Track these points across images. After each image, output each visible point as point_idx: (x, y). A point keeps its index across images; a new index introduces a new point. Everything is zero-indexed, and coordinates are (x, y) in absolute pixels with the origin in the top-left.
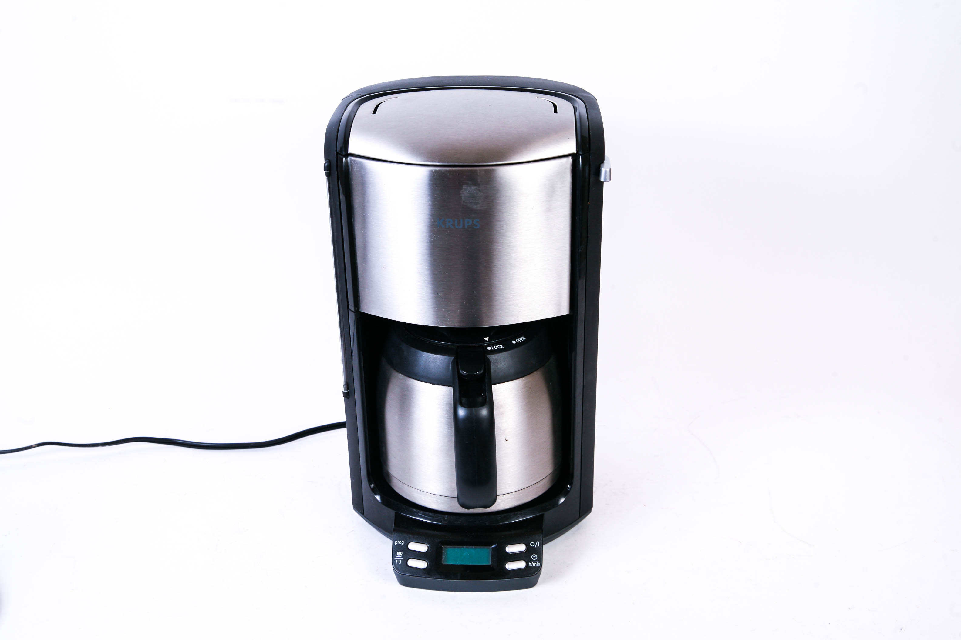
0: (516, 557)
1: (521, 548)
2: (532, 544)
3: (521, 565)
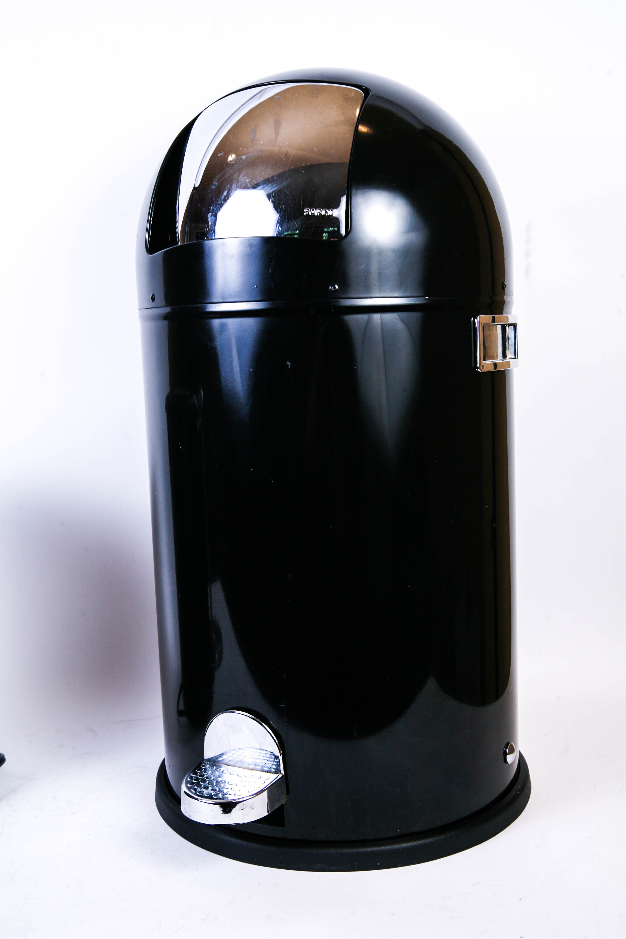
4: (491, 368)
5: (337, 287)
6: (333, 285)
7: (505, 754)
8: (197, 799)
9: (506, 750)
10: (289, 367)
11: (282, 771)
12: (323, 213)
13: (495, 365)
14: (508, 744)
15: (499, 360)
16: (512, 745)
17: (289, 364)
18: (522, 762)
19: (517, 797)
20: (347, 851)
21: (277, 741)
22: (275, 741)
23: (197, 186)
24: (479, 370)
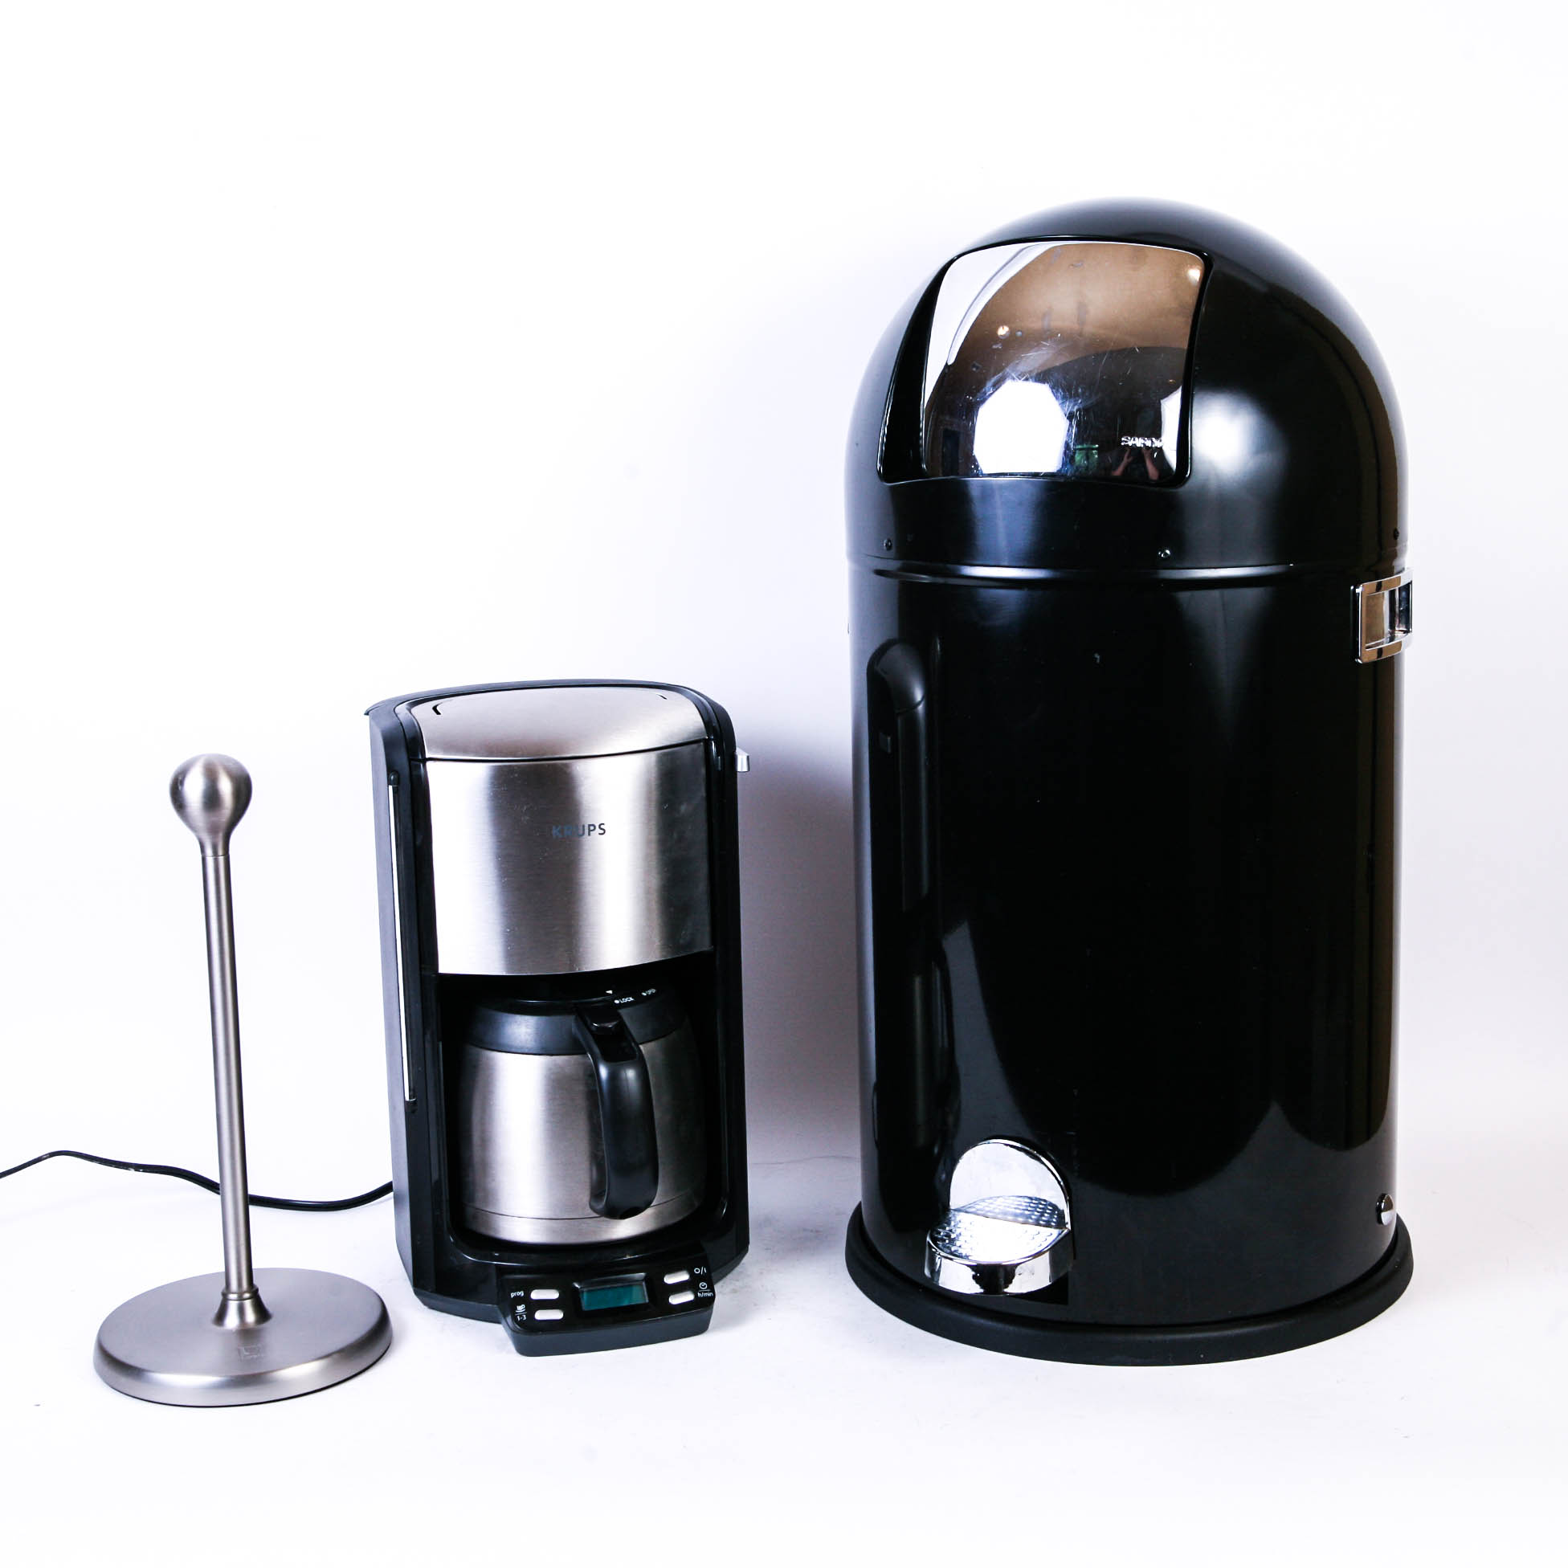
0: (679, 1288)
1: (683, 1277)
2: (697, 1271)
3: (688, 1297)
4: (1374, 657)
5: (1168, 552)
6: (1163, 551)
7: (1379, 1211)
8: (951, 1259)
9: (1380, 1206)
10: (1098, 661)
11: (1069, 1226)
12: (1148, 443)
13: (1380, 651)
14: (1383, 1196)
15: (1385, 643)
16: (1389, 1198)
17: (1098, 657)
18: (1401, 1227)
19: (1394, 1272)
20: (1159, 1337)
21: (1062, 1183)
22: (1059, 1183)
23: (949, 363)
24: (1359, 661)
